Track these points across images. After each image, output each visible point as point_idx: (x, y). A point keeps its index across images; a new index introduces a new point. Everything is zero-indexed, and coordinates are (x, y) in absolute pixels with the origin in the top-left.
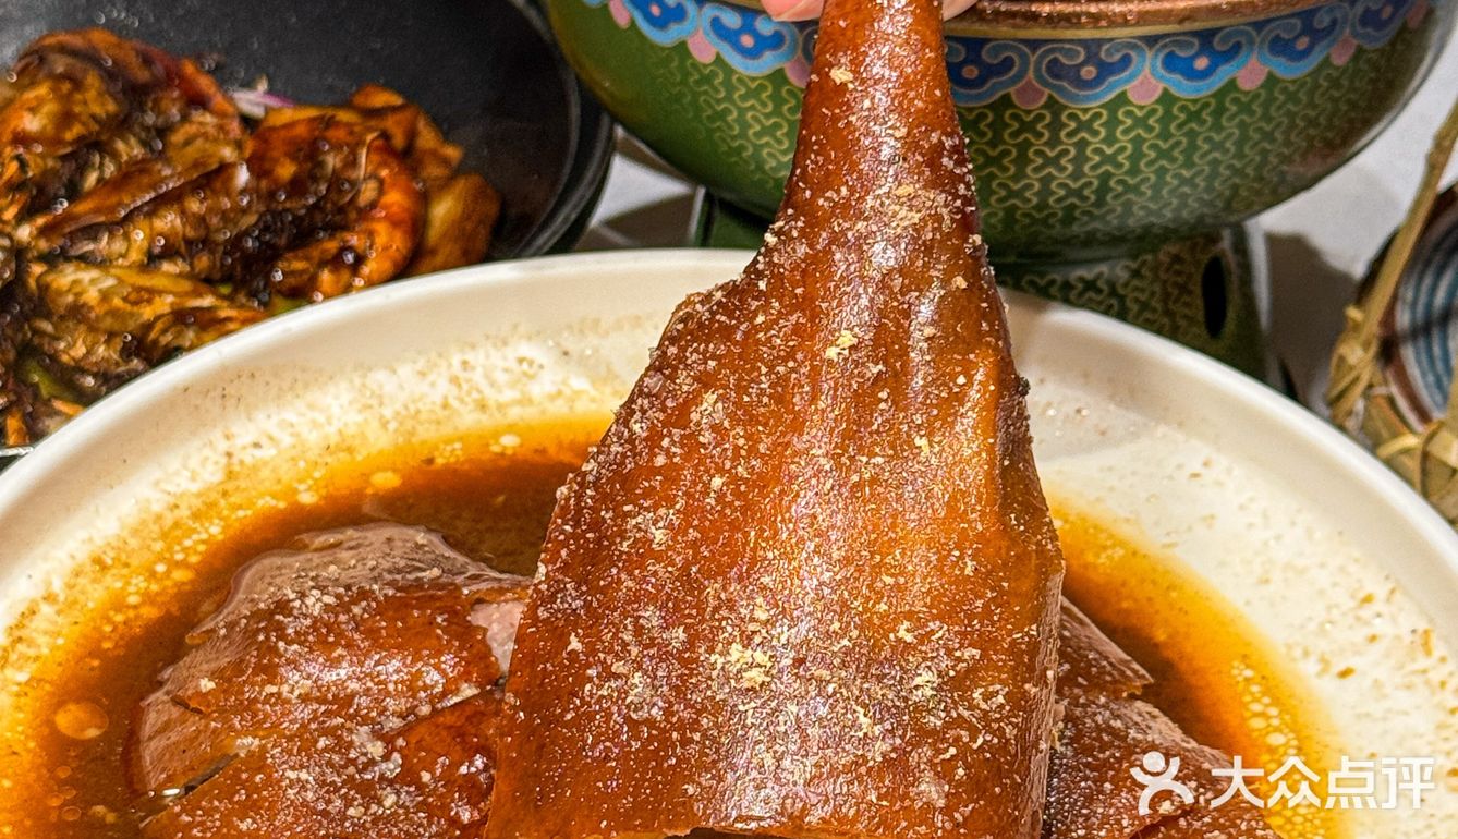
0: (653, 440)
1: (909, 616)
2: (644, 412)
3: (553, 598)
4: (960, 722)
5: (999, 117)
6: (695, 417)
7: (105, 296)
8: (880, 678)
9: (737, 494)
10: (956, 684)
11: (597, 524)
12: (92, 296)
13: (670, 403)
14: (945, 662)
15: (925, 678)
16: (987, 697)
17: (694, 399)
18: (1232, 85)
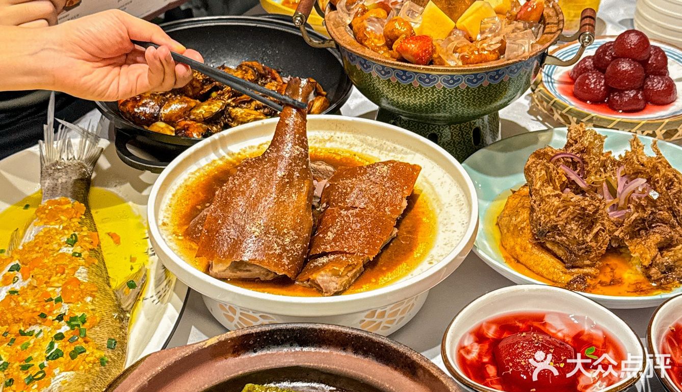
0: (240, 185)
1: (287, 228)
2: (238, 179)
3: (215, 212)
4: (292, 249)
5: (433, 90)
6: (250, 182)
7: (241, 114)
8: (280, 239)
9: (257, 199)
10: (293, 242)
11: (226, 199)
12: (239, 114)
13: (244, 179)
14: (291, 238)
15: (288, 240)
16: (298, 246)
17: (250, 179)
18: (481, 85)
